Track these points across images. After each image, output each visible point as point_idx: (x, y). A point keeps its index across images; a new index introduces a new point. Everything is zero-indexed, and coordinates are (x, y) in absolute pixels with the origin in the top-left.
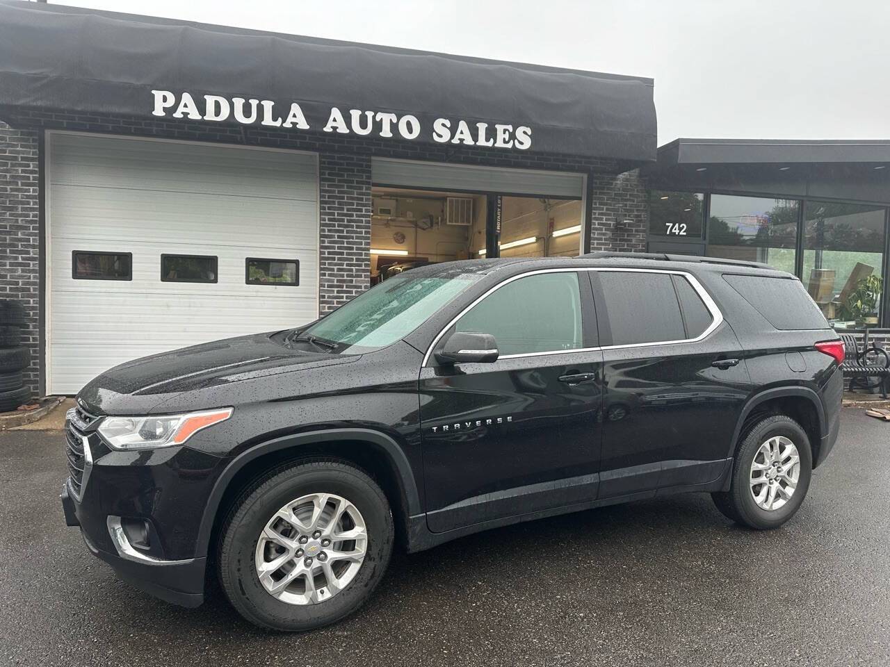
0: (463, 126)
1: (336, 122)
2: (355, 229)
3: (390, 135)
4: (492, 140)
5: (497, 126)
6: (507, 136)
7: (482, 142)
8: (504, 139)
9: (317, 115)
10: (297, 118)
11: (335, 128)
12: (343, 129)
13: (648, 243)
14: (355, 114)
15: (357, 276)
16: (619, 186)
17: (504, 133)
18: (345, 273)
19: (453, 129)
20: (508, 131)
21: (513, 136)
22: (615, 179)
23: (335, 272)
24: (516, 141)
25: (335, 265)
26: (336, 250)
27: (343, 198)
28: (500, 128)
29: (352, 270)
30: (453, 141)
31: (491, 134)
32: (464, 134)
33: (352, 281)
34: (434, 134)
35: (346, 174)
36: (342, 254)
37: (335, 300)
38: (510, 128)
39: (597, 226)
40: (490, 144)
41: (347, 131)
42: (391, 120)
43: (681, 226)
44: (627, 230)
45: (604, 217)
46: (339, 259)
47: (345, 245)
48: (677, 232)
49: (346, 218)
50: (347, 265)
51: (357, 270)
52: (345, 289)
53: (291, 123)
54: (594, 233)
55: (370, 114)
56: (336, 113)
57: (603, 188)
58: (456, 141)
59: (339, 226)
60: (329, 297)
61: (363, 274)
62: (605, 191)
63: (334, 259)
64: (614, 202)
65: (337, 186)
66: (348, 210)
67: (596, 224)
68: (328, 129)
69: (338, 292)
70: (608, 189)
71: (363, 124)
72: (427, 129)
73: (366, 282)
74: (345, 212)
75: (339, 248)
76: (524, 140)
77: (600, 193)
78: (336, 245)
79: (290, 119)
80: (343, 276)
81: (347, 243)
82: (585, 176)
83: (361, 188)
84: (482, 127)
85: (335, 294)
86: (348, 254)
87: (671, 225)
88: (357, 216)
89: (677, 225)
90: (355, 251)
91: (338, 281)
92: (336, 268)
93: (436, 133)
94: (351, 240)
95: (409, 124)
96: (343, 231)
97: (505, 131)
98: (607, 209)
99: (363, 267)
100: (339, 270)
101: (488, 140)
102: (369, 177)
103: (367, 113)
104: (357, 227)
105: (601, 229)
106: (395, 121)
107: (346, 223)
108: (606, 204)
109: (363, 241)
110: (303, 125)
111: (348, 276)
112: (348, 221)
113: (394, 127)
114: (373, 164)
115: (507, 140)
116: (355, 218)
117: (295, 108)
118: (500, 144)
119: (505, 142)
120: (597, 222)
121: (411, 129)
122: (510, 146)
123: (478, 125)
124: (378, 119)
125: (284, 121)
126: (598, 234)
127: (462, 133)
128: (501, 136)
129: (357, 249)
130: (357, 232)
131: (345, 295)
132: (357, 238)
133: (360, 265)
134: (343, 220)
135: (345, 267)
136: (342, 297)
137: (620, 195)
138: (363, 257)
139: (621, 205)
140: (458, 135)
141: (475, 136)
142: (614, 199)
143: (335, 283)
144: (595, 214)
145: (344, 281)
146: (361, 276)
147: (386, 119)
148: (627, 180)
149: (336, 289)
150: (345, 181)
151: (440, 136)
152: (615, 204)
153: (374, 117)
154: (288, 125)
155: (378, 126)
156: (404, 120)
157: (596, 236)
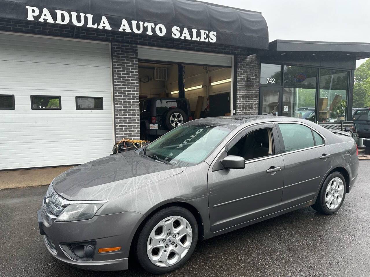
0: (185, 30)
1: (124, 26)
2: (131, 81)
3: (152, 34)
4: (199, 37)
5: (201, 31)
6: (205, 36)
7: (194, 38)
8: (204, 37)
9: (115, 23)
10: (105, 24)
11: (124, 30)
12: (128, 30)
13: (260, 87)
14: (134, 23)
15: (133, 105)
16: (248, 61)
17: (204, 34)
18: (127, 103)
19: (181, 32)
20: (206, 33)
21: (208, 36)
22: (246, 58)
23: (122, 103)
24: (210, 38)
25: (122, 99)
26: (122, 92)
27: (124, 66)
28: (202, 32)
29: (130, 102)
30: (181, 38)
31: (199, 35)
32: (186, 34)
33: (130, 107)
34: (172, 34)
35: (125, 53)
36: (125, 93)
37: (123, 117)
38: (207, 32)
39: (239, 80)
40: (198, 39)
41: (131, 31)
42: (152, 26)
43: (273, 80)
44: (252, 82)
45: (242, 76)
46: (124, 96)
47: (127, 89)
48: (271, 82)
49: (126, 76)
50: (128, 99)
51: (133, 102)
52: (127, 111)
53: (102, 26)
54: (238, 83)
55: (141, 23)
56: (124, 22)
57: (241, 62)
58: (182, 38)
59: (123, 80)
60: (120, 115)
61: (136, 104)
62: (243, 64)
63: (121, 96)
64: (246, 69)
65: (122, 60)
66: (127, 72)
67: (239, 79)
68: (121, 30)
69: (124, 113)
70: (244, 62)
71: (138, 28)
72: (169, 31)
73: (137, 107)
74: (126, 72)
75: (123, 91)
76: (213, 38)
77: (241, 65)
78: (122, 89)
79: (102, 24)
80: (126, 105)
81: (128, 88)
82: (233, 57)
83: (133, 61)
84: (194, 31)
85: (123, 114)
86: (128, 94)
87: (269, 79)
88: (132, 75)
89: (271, 79)
90: (131, 92)
91: (124, 107)
92: (122, 101)
93: (173, 33)
94: (129, 87)
95: (160, 28)
96: (125, 82)
97: (205, 33)
98: (243, 72)
99: (136, 100)
100: (124, 102)
101: (197, 37)
102: (137, 56)
103: (140, 22)
104: (132, 80)
105: (241, 81)
106: (154, 26)
107: (126, 78)
108: (243, 70)
109: (135, 87)
110: (108, 27)
111: (129, 104)
112: (127, 77)
113: (153, 30)
114: (138, 49)
115: (206, 38)
116: (130, 76)
117: (104, 19)
118: (202, 40)
119: (205, 39)
120: (239, 78)
121: (161, 31)
122: (207, 41)
123: (192, 30)
124: (145, 25)
125: (98, 25)
126: (240, 83)
127: (185, 34)
128: (203, 36)
129: (133, 91)
130: (132, 83)
131: (127, 114)
132: (132, 86)
133: (134, 99)
134: (125, 77)
135: (127, 100)
136: (126, 115)
137: (249, 65)
138: (136, 95)
139: (249, 70)
140: (183, 35)
141: (191, 35)
142: (246, 67)
143: (123, 108)
144: (238, 74)
145: (127, 107)
146: (135, 105)
147: (150, 25)
148: (251, 59)
149: (123, 111)
150: (125, 57)
151: (175, 35)
152: (246, 70)
153: (143, 25)
154: (100, 27)
155: (145, 29)
156: (158, 26)
157: (239, 84)
